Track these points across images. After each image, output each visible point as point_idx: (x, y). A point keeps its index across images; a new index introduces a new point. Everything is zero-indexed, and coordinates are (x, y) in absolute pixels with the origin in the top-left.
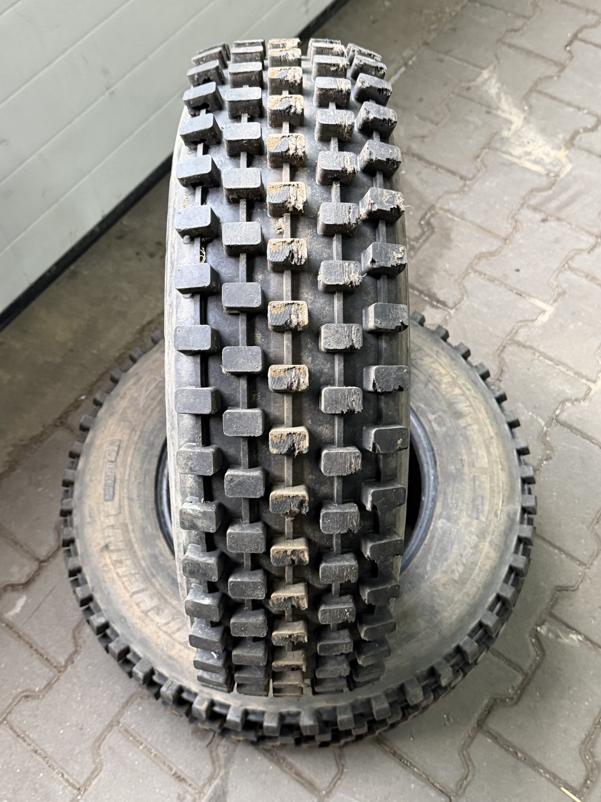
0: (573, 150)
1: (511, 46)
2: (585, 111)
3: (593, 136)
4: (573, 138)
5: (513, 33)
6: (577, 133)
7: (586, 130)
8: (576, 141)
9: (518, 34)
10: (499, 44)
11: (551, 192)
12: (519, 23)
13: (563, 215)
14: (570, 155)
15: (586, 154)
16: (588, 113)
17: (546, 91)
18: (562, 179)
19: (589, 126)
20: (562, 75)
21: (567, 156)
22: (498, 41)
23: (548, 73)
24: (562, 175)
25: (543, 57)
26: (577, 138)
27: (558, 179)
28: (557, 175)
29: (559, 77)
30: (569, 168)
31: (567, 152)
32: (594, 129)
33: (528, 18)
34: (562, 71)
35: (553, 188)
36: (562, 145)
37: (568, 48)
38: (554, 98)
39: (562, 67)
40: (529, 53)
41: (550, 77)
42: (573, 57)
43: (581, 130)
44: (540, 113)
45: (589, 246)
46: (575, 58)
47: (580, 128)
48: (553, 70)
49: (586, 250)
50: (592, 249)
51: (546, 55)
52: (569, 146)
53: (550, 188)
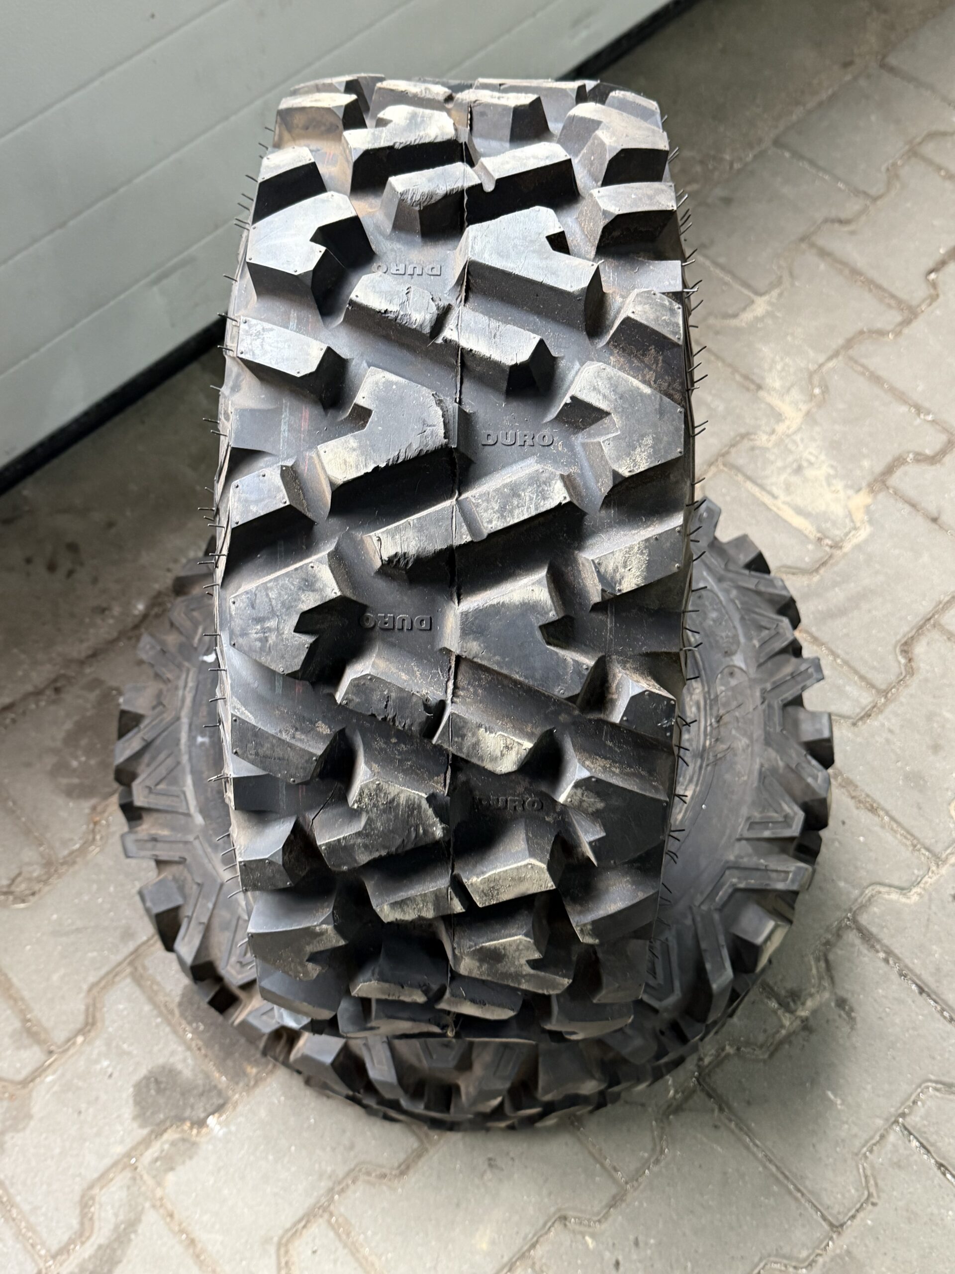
0: (881, 496)
1: (823, 253)
2: (930, 418)
3: (930, 472)
4: (889, 470)
5: (836, 225)
6: (899, 461)
7: (920, 458)
8: (894, 480)
9: (846, 229)
10: (804, 246)
11: (816, 578)
12: (853, 206)
14: (873, 508)
15: (907, 509)
16: (934, 422)
17: (864, 361)
18: (845, 554)
19: (928, 452)
20: (906, 331)
21: (867, 509)
22: (802, 239)
23: (879, 325)
24: (847, 547)
25: (879, 287)
26: (898, 473)
27: (838, 553)
28: (836, 546)
29: (898, 334)
30: (864, 533)
31: (868, 500)
32: (933, 459)
33: (875, 199)
34: (907, 322)
35: (822, 571)
36: (864, 484)
37: (933, 276)
38: (876, 379)
39: (911, 314)
40: (855, 272)
41: (882, 333)
42: (938, 296)
43: (911, 456)
44: (841, 406)
45: (858, 710)
46: (941, 298)
47: (909, 452)
48: (891, 318)
49: (849, 717)
50: (861, 718)
51: (885, 285)
52: (877, 487)
53: (817, 570)
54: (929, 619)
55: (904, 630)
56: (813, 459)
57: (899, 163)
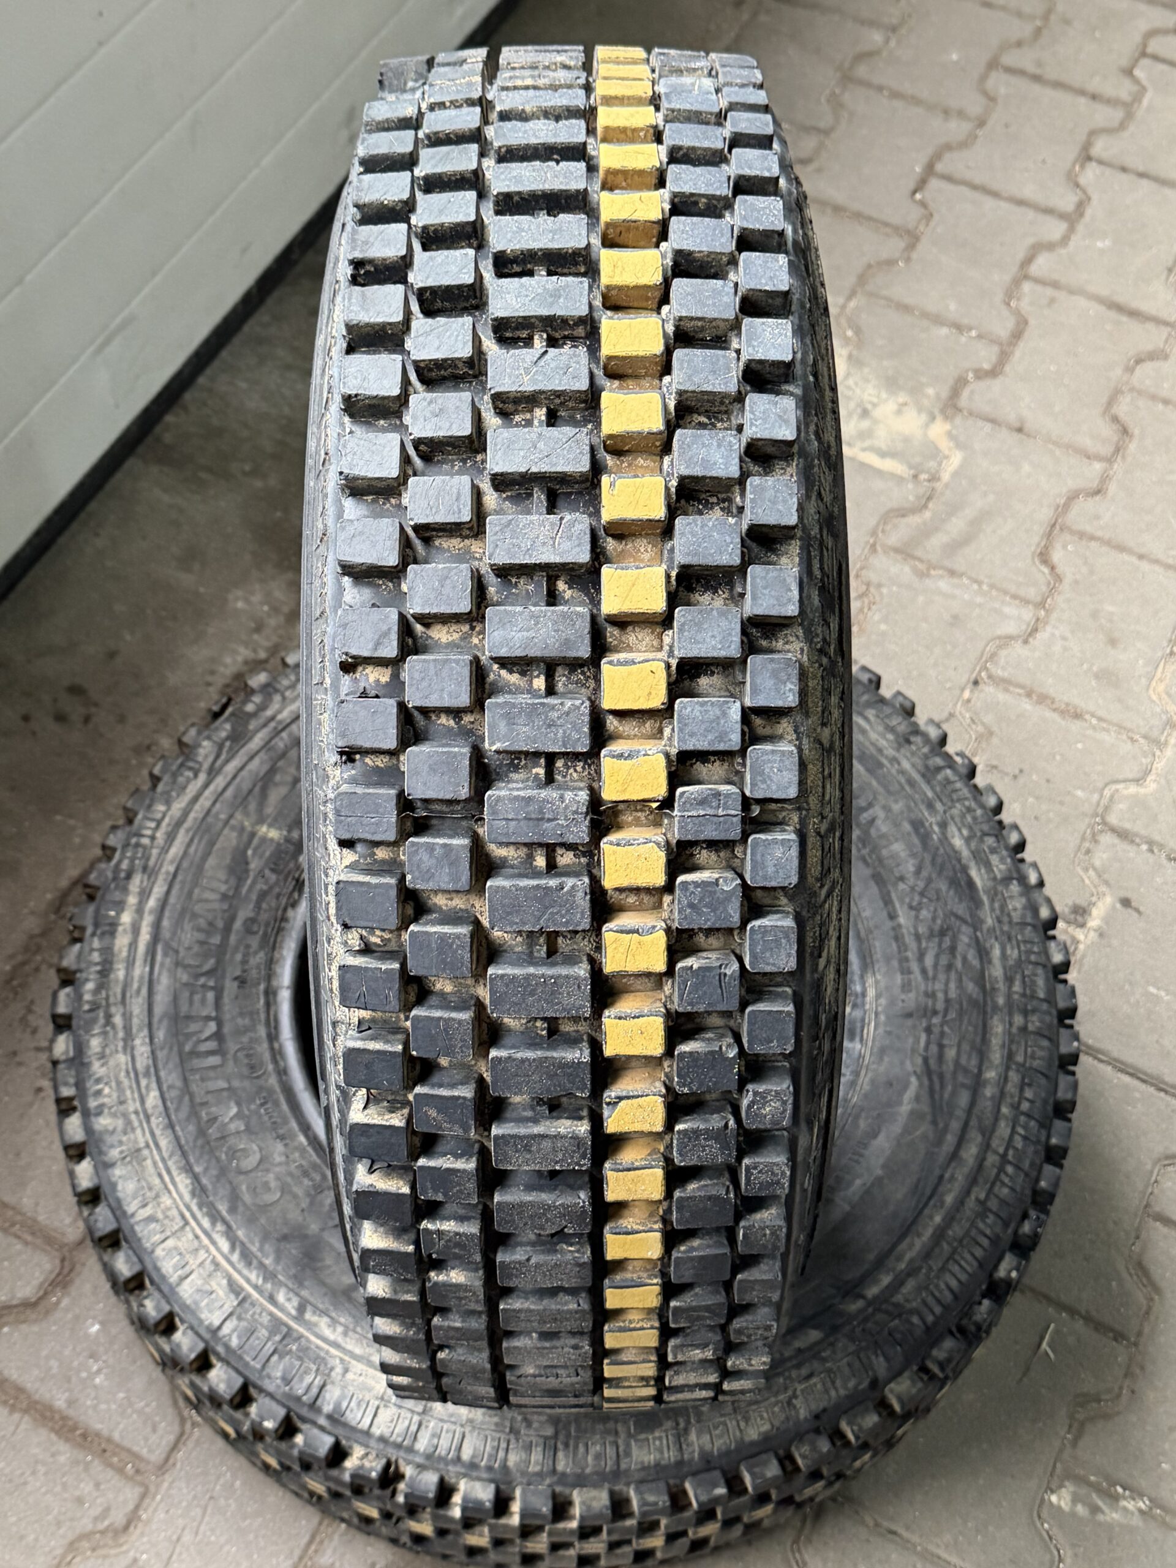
0: (958, 420)
2: (974, 333)
3: (996, 386)
4: (955, 393)
6: (960, 383)
7: (981, 374)
8: (964, 401)
11: (927, 514)
12: (808, 144)
13: (959, 563)
14: (954, 432)
15: (988, 427)
16: (980, 337)
17: (884, 292)
18: (947, 486)
19: (986, 366)
20: (914, 255)
21: (950, 435)
23: (884, 255)
24: (946, 477)
25: (870, 219)
26: (965, 393)
27: (938, 486)
28: (934, 478)
29: (908, 260)
30: (956, 459)
31: (948, 427)
32: (994, 372)
33: (827, 132)
34: (911, 247)
35: (931, 505)
36: (936, 412)
37: (918, 196)
38: (904, 308)
39: (913, 239)
41: (891, 263)
42: (931, 215)
43: (971, 375)
44: (880, 342)
45: (1024, 627)
46: (936, 217)
47: (967, 371)
48: (894, 246)
49: (1019, 636)
50: (1030, 635)
51: (874, 214)
52: (949, 411)
53: (925, 506)
54: (1054, 525)
55: (1035, 539)
56: (875, 400)
57: (837, 91)
